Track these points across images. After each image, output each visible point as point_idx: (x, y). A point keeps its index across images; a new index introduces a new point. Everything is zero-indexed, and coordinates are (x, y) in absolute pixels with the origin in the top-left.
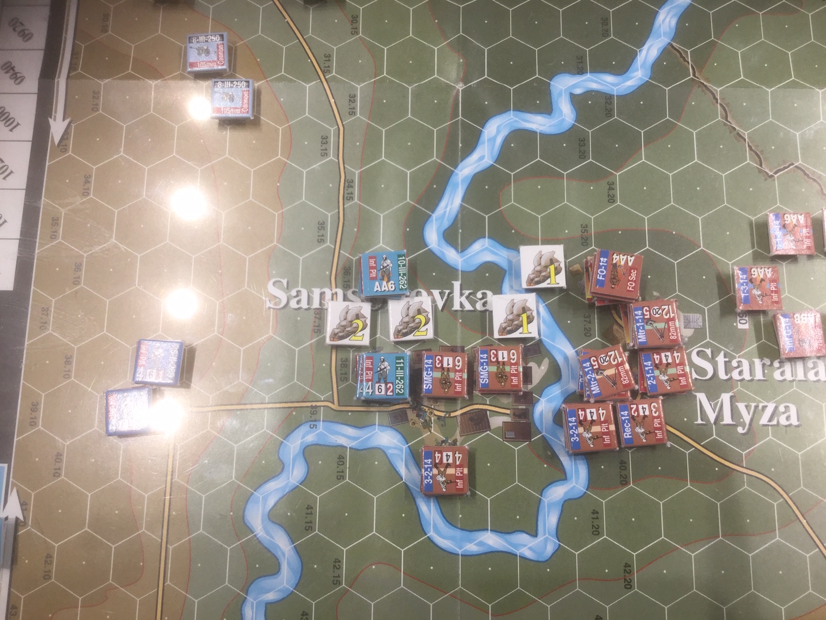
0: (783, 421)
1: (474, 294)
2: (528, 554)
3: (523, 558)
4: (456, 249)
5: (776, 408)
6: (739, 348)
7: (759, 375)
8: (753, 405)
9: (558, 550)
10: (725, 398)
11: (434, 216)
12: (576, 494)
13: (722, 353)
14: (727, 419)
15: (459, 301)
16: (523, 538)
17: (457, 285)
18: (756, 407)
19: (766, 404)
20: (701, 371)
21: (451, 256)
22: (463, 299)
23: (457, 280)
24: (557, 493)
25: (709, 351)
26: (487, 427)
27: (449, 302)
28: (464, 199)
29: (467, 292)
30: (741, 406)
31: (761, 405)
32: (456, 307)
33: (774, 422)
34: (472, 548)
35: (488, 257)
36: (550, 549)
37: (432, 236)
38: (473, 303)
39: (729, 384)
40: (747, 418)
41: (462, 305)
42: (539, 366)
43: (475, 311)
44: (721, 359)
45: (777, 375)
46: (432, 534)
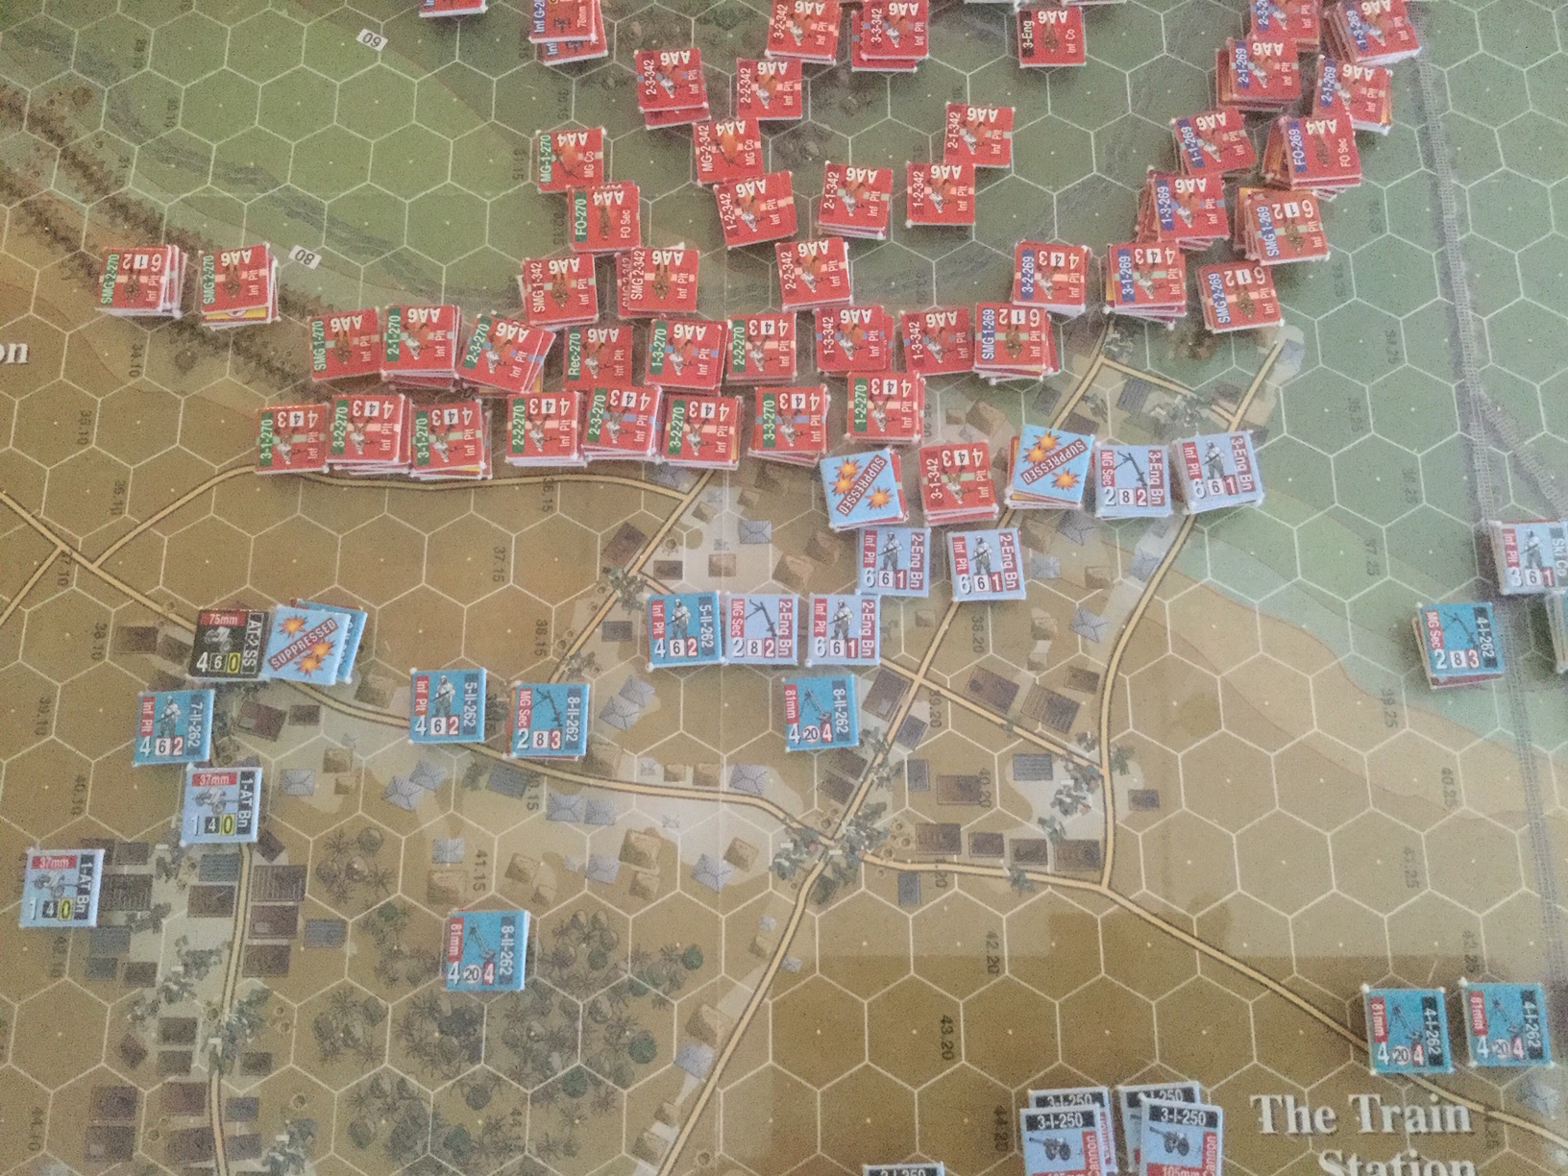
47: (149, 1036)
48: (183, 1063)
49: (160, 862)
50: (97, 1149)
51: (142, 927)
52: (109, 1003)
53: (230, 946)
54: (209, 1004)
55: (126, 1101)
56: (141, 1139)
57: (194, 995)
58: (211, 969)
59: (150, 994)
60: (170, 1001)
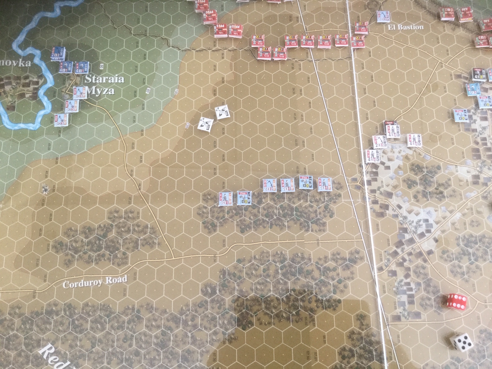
0: (110, 93)
1: (25, 62)
2: (32, 128)
3: (31, 130)
4: (22, 50)
5: (108, 90)
6: (99, 74)
7: (104, 81)
8: (101, 89)
9: (40, 127)
10: (94, 87)
11: (16, 40)
12: (47, 113)
13: (94, 76)
14: (94, 93)
15: (21, 64)
16: (31, 125)
17: (21, 60)
18: (102, 90)
19: (105, 89)
20: (88, 81)
21: (20, 52)
22: (22, 64)
23: (21, 58)
24: (42, 113)
25: (91, 75)
26: (25, 97)
27: (18, 64)
28: (26, 37)
29: (23, 62)
30: (98, 90)
31: (104, 89)
32: (20, 66)
33: (107, 93)
34: (16, 128)
35: (31, 52)
36: (38, 127)
37: (15, 46)
38: (24, 64)
39: (95, 84)
40: (99, 92)
41: (21, 65)
42: (41, 80)
43: (25, 67)
44: (94, 77)
45: (110, 81)
46: (5, 124)
47: (479, 140)
48: (486, 144)
49: (473, 113)
50: (475, 158)
51: (473, 123)
52: (470, 135)
53: (489, 126)
54: (488, 135)
55: (478, 150)
56: (482, 156)
57: (485, 134)
58: (487, 129)
59: (477, 134)
60: (481, 134)
